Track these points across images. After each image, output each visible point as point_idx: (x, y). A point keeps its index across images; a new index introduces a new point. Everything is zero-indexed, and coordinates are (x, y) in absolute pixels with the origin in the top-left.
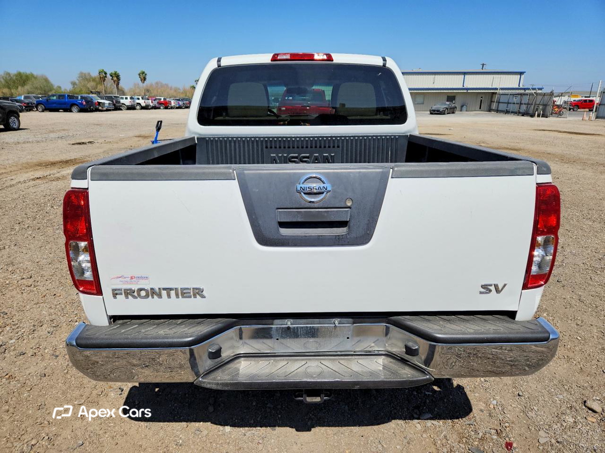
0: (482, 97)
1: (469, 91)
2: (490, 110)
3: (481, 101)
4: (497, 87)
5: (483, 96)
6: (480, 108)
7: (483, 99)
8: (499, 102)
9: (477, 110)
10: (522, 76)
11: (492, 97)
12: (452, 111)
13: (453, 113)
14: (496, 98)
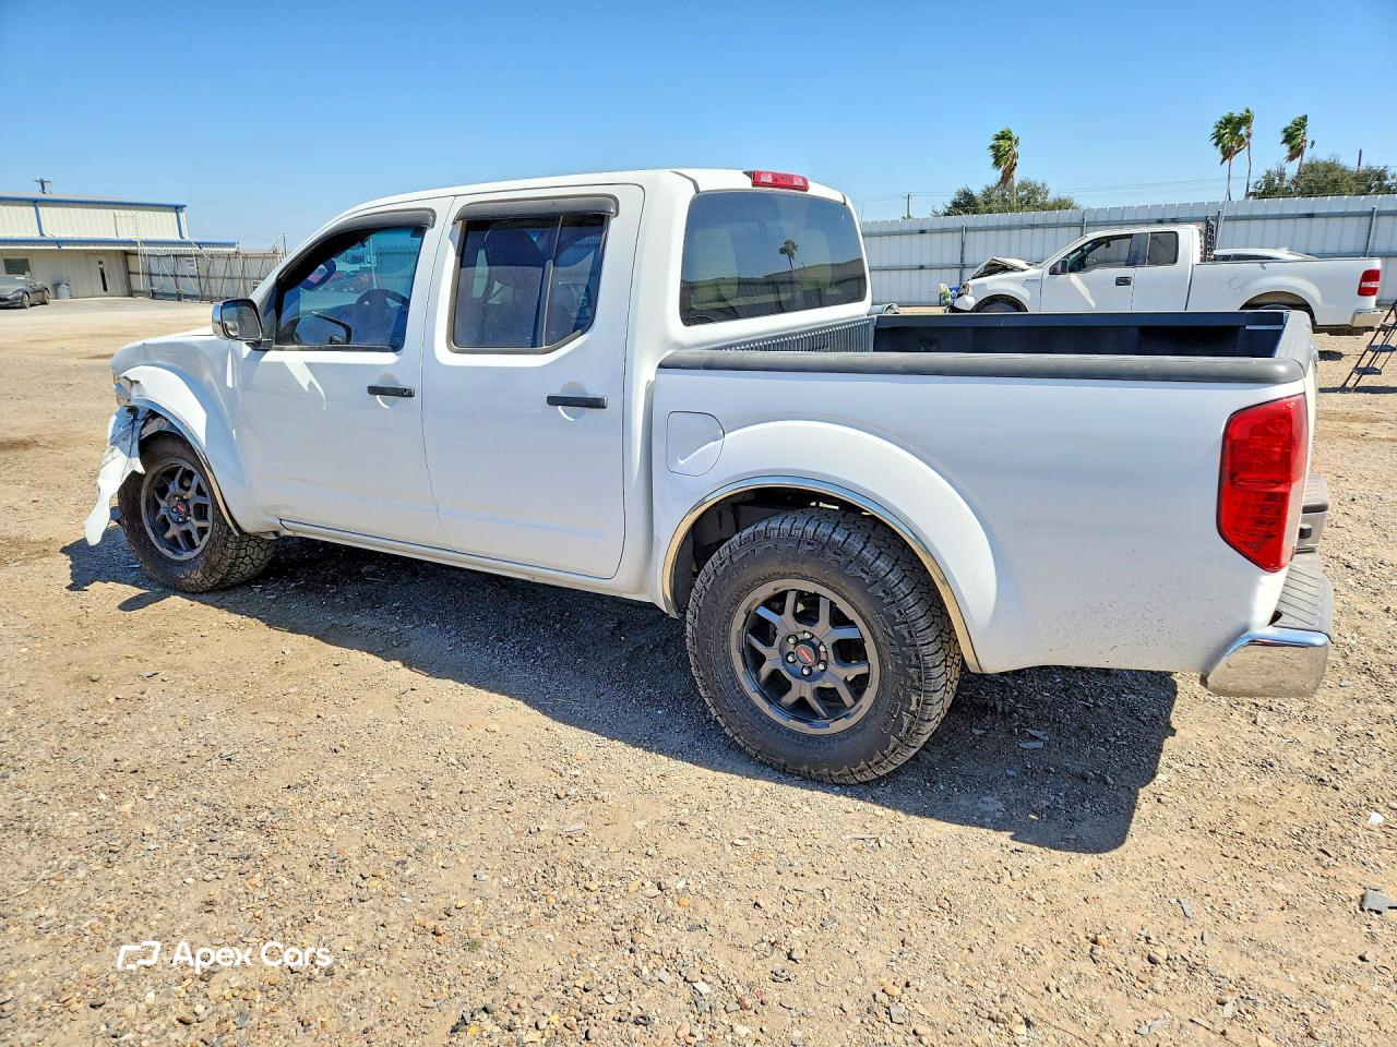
0: (101, 263)
1: (63, 248)
2: (131, 293)
3: (102, 270)
4: (133, 237)
5: (103, 259)
6: (105, 289)
7: (105, 266)
8: (150, 275)
9: (97, 293)
10: (182, 215)
11: (126, 263)
12: (39, 298)
13: (44, 303)
14: (137, 264)
